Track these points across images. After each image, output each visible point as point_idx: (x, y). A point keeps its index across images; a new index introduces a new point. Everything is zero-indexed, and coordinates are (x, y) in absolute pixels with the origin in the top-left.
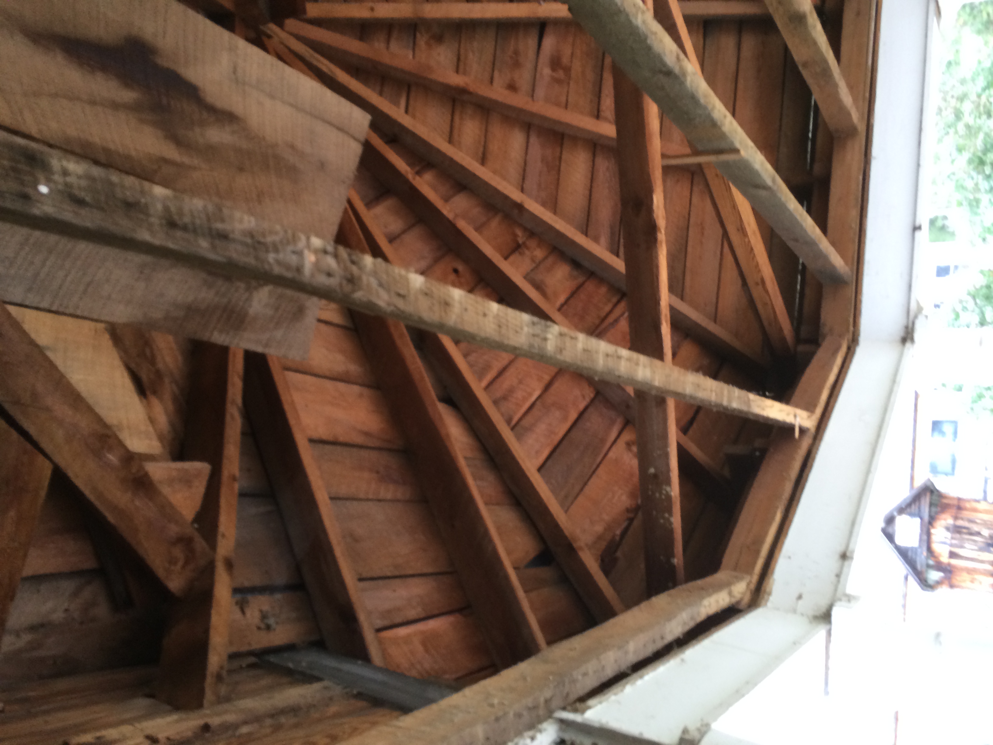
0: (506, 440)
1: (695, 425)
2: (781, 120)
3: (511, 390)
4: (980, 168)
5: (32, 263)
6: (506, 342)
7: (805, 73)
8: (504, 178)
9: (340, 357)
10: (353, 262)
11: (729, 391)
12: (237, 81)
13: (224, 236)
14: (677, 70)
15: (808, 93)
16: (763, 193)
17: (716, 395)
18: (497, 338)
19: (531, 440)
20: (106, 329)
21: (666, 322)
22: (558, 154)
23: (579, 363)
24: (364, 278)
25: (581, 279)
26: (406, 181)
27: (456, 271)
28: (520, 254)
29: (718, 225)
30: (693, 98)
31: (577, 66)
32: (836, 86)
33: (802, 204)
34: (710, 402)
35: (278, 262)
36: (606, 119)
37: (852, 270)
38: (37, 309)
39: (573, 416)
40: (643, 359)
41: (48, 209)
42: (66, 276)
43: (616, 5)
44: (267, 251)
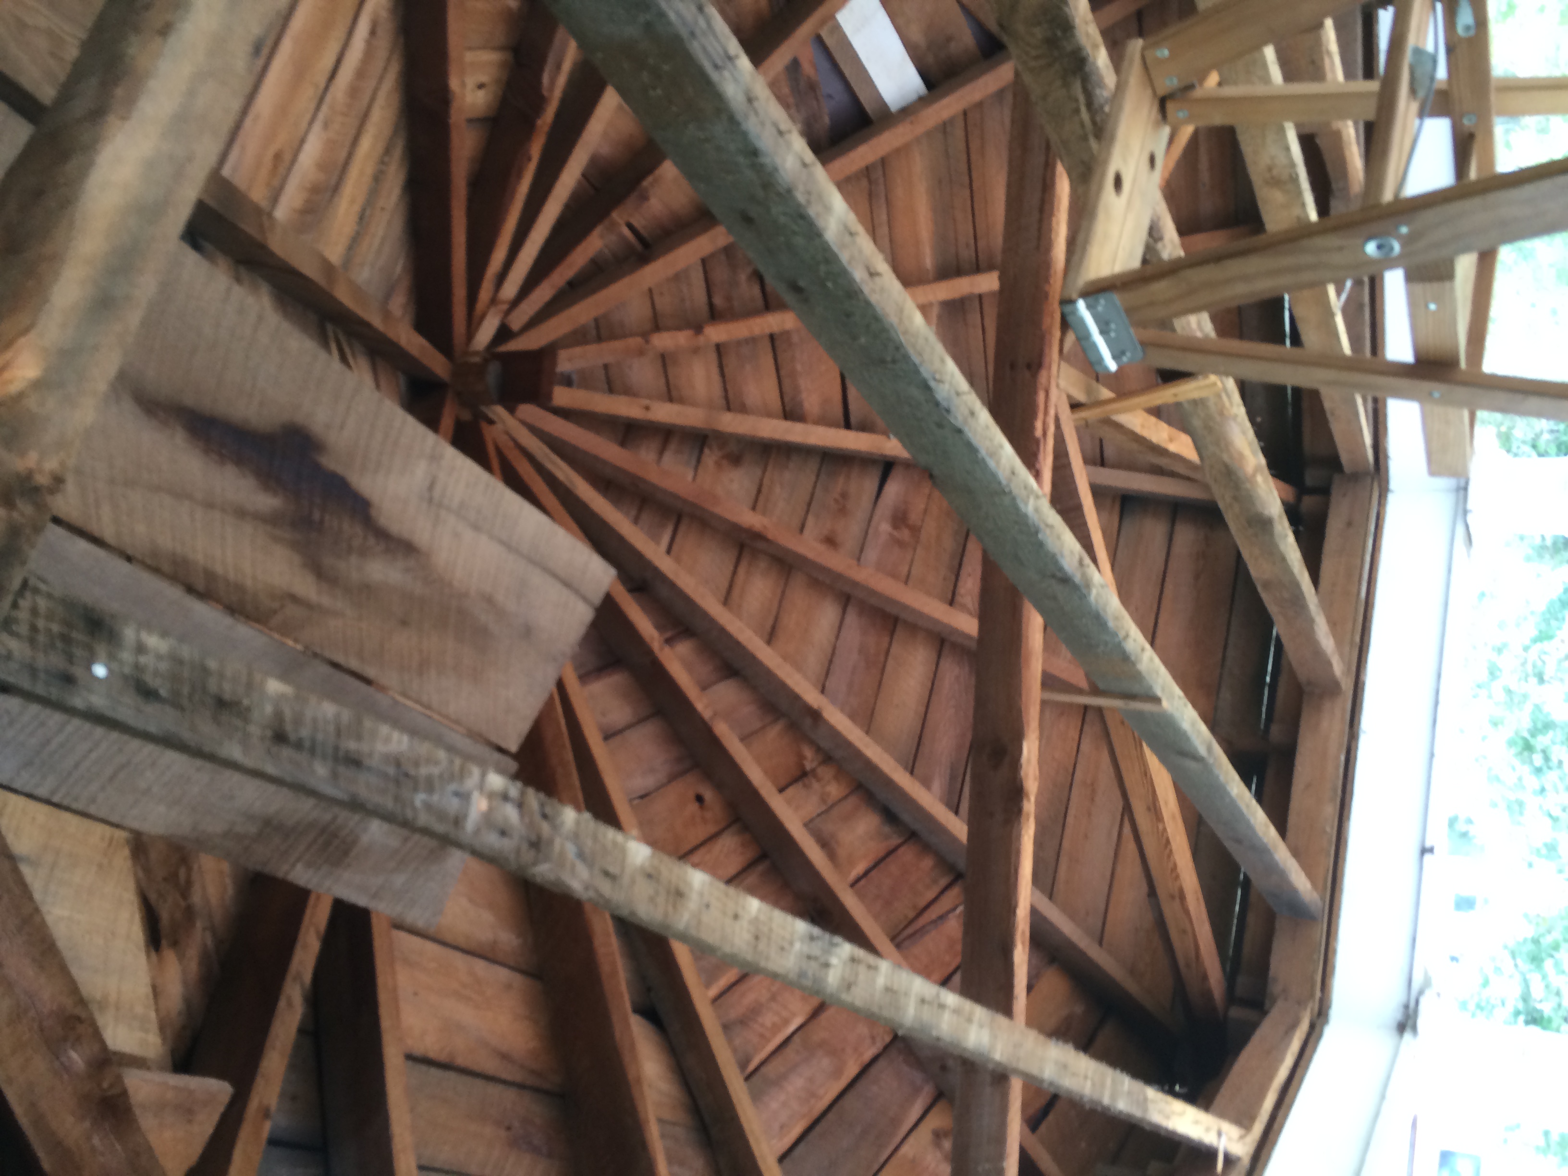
0: (735, 1100)
1: (1051, 1117)
2: (1225, 647)
3: (755, 1011)
4: (1526, 754)
5: (42, 724)
6: (763, 964)
7: (1265, 596)
8: (798, 666)
9: (487, 917)
10: (545, 816)
11: (1114, 1081)
12: (430, 500)
13: (354, 762)
14: (1077, 579)
15: (1268, 623)
16: (1192, 765)
17: (1093, 1084)
18: (749, 957)
19: (775, 1101)
20: (128, 842)
21: (1023, 943)
22: (885, 645)
23: (875, 1009)
24: (558, 842)
25: (895, 841)
26: (649, 652)
27: (699, 799)
28: (805, 786)
29: (1117, 793)
30: (1098, 619)
31: (930, 528)
32: (1311, 621)
33: (1248, 785)
34: (1082, 1097)
35: (428, 807)
36: (964, 608)
37: (1323, 899)
38: (30, 796)
39: (852, 1070)
40: (979, 1012)
41: (98, 701)
42: (91, 751)
43: (1000, 483)
44: (415, 789)
